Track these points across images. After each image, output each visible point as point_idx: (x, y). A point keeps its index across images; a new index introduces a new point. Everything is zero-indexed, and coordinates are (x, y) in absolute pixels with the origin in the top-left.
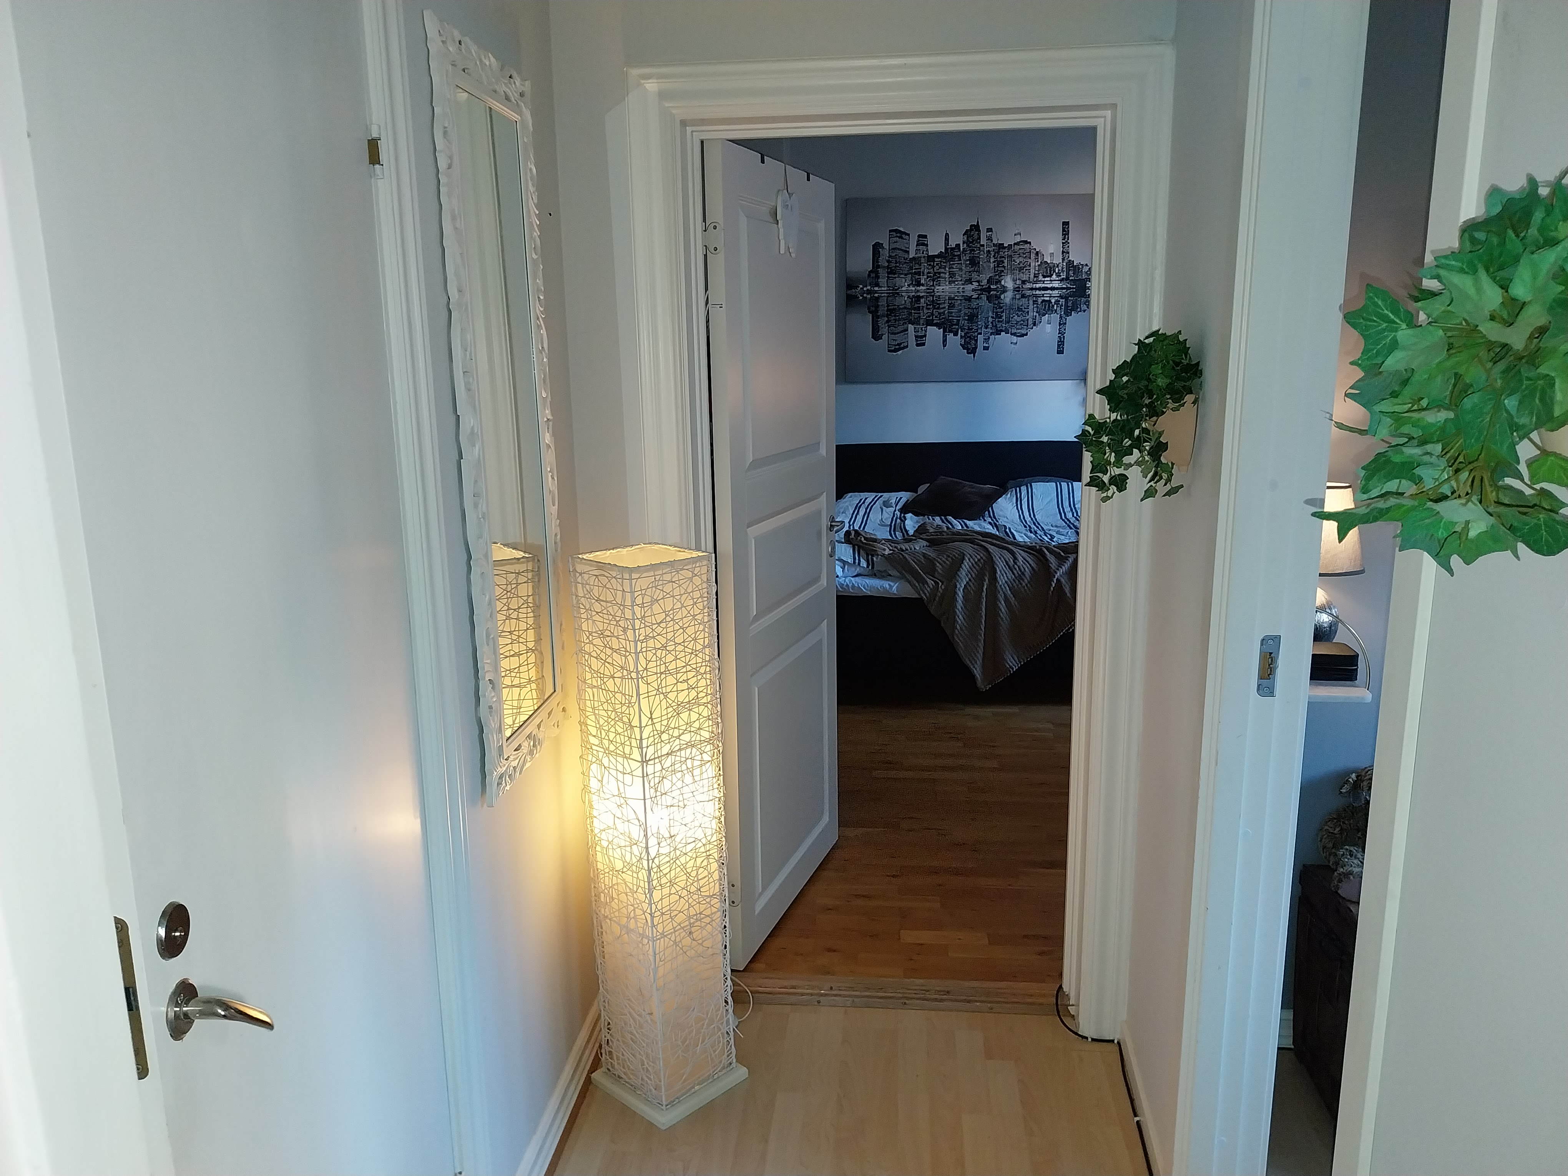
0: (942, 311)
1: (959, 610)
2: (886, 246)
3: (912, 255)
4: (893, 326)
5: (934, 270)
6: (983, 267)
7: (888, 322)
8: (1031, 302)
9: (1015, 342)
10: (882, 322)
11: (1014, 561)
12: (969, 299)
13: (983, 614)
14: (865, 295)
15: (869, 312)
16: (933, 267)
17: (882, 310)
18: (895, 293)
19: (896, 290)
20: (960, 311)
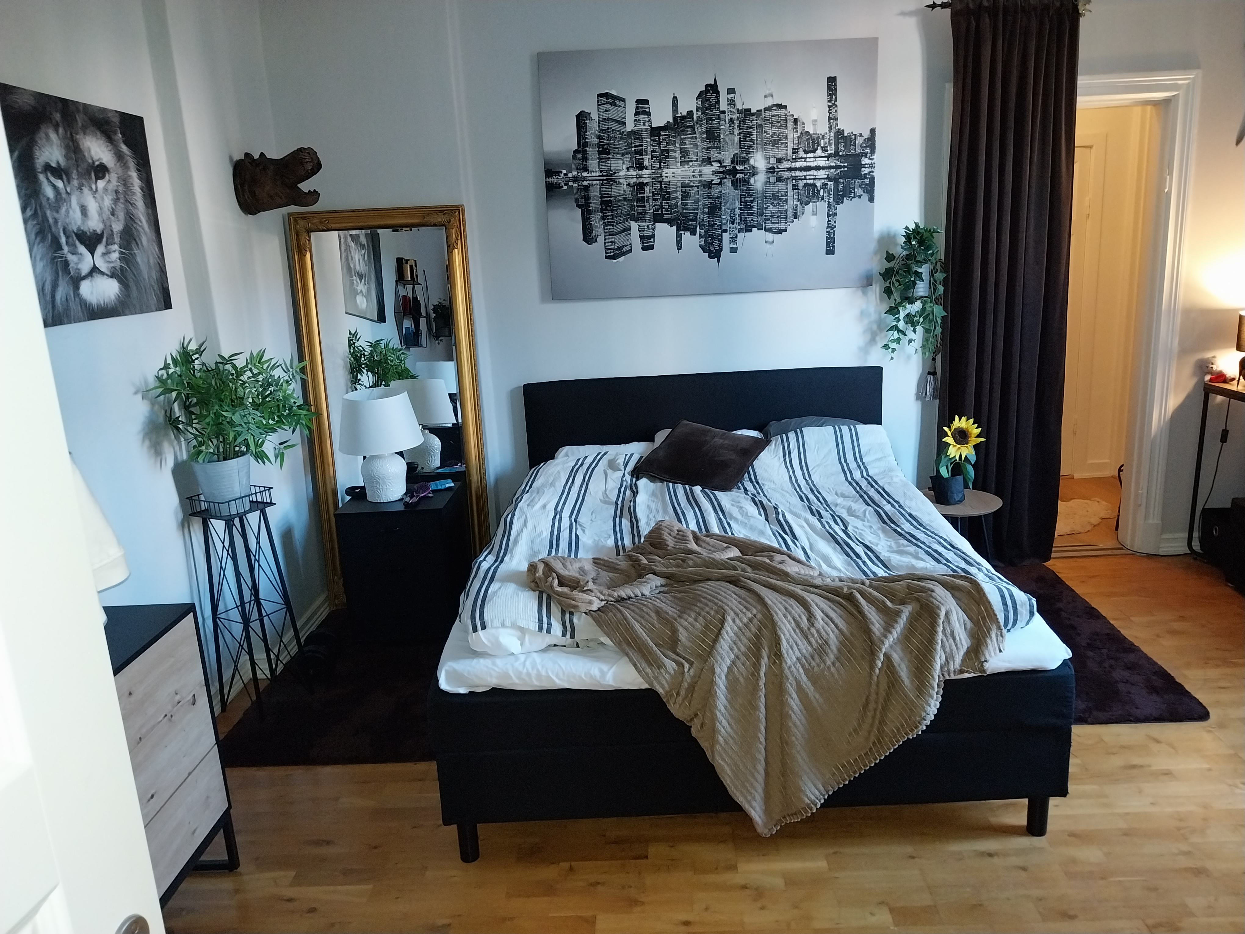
0: (673, 202)
1: (720, 711)
2: (595, 116)
3: (630, 127)
4: (609, 223)
5: (660, 147)
6: (726, 142)
7: (603, 218)
8: (790, 187)
9: (771, 240)
10: (596, 217)
11: (808, 620)
12: (709, 185)
13: (762, 715)
14: (570, 184)
15: (577, 206)
16: (659, 145)
17: (595, 203)
18: (609, 178)
19: (611, 175)
20: (697, 201)
